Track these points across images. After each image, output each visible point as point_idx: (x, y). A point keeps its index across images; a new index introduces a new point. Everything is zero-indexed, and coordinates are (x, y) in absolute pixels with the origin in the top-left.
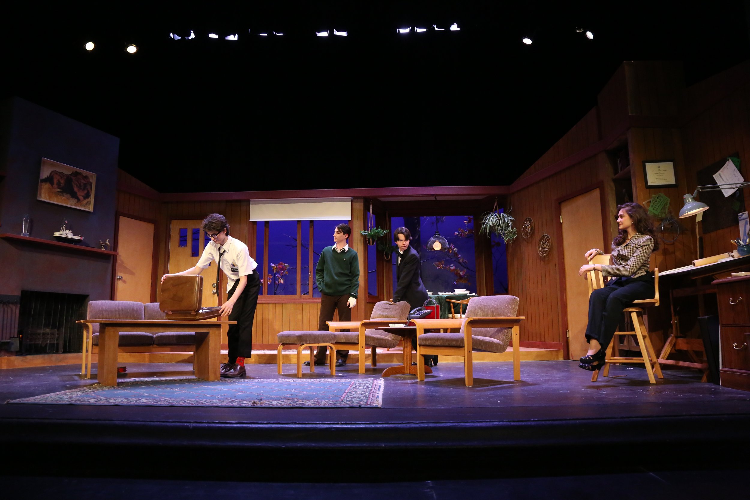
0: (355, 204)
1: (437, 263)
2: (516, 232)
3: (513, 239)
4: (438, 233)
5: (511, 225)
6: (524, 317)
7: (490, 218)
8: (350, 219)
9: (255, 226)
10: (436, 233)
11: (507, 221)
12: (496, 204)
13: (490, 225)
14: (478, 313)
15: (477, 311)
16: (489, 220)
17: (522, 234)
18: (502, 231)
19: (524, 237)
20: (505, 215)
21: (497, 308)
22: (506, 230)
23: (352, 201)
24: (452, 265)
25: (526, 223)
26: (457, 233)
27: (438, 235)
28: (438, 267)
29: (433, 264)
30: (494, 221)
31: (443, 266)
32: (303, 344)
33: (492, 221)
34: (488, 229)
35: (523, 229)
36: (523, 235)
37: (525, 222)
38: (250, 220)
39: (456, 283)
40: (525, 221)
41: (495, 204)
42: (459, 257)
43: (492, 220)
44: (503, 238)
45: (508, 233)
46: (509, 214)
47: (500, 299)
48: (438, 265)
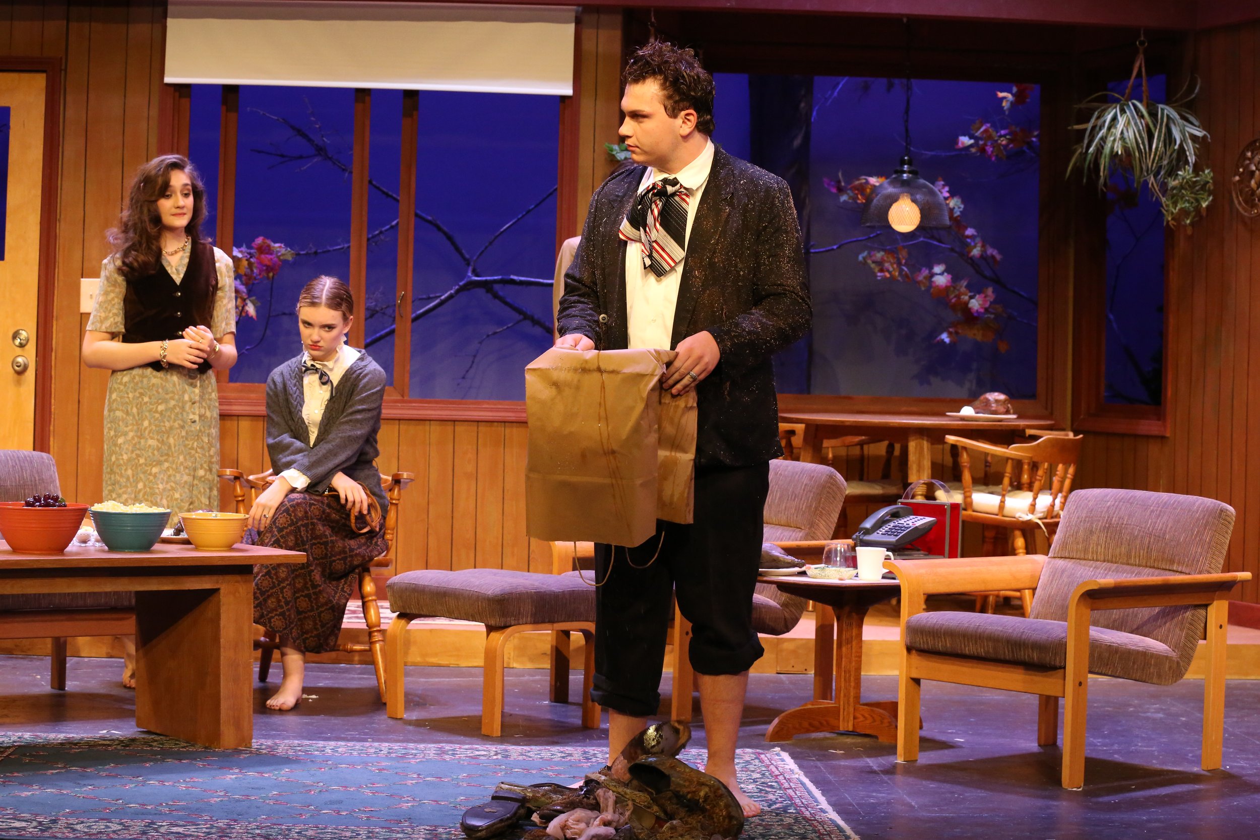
0: (588, 33)
1: (879, 255)
2: (1211, 186)
3: (1198, 209)
4: (910, 163)
5: (1192, 159)
6: (1246, 575)
7: (1115, 119)
8: (568, 91)
9: (185, 103)
10: (903, 163)
11: (1178, 142)
12: (1139, 63)
13: (1115, 149)
14: (1097, 545)
15: (1095, 538)
16: (1109, 129)
17: (1234, 196)
18: (1155, 176)
19: (1240, 209)
20: (1174, 115)
21: (1164, 538)
22: (1172, 172)
23: (578, 22)
24: (938, 269)
25: (1253, 157)
26: (965, 141)
27: (909, 172)
28: (882, 270)
29: (860, 258)
30: (1130, 135)
31: (901, 271)
32: (508, 624)
33: (1122, 138)
34: (1104, 162)
35: (1237, 178)
36: (1236, 202)
37: (1249, 154)
38: (168, 80)
39: (947, 340)
40: (1247, 149)
41: (1137, 65)
42: (968, 237)
43: (1122, 133)
44: (1159, 204)
45: (1182, 187)
46: (1188, 108)
47: (1175, 509)
48: (880, 263)
